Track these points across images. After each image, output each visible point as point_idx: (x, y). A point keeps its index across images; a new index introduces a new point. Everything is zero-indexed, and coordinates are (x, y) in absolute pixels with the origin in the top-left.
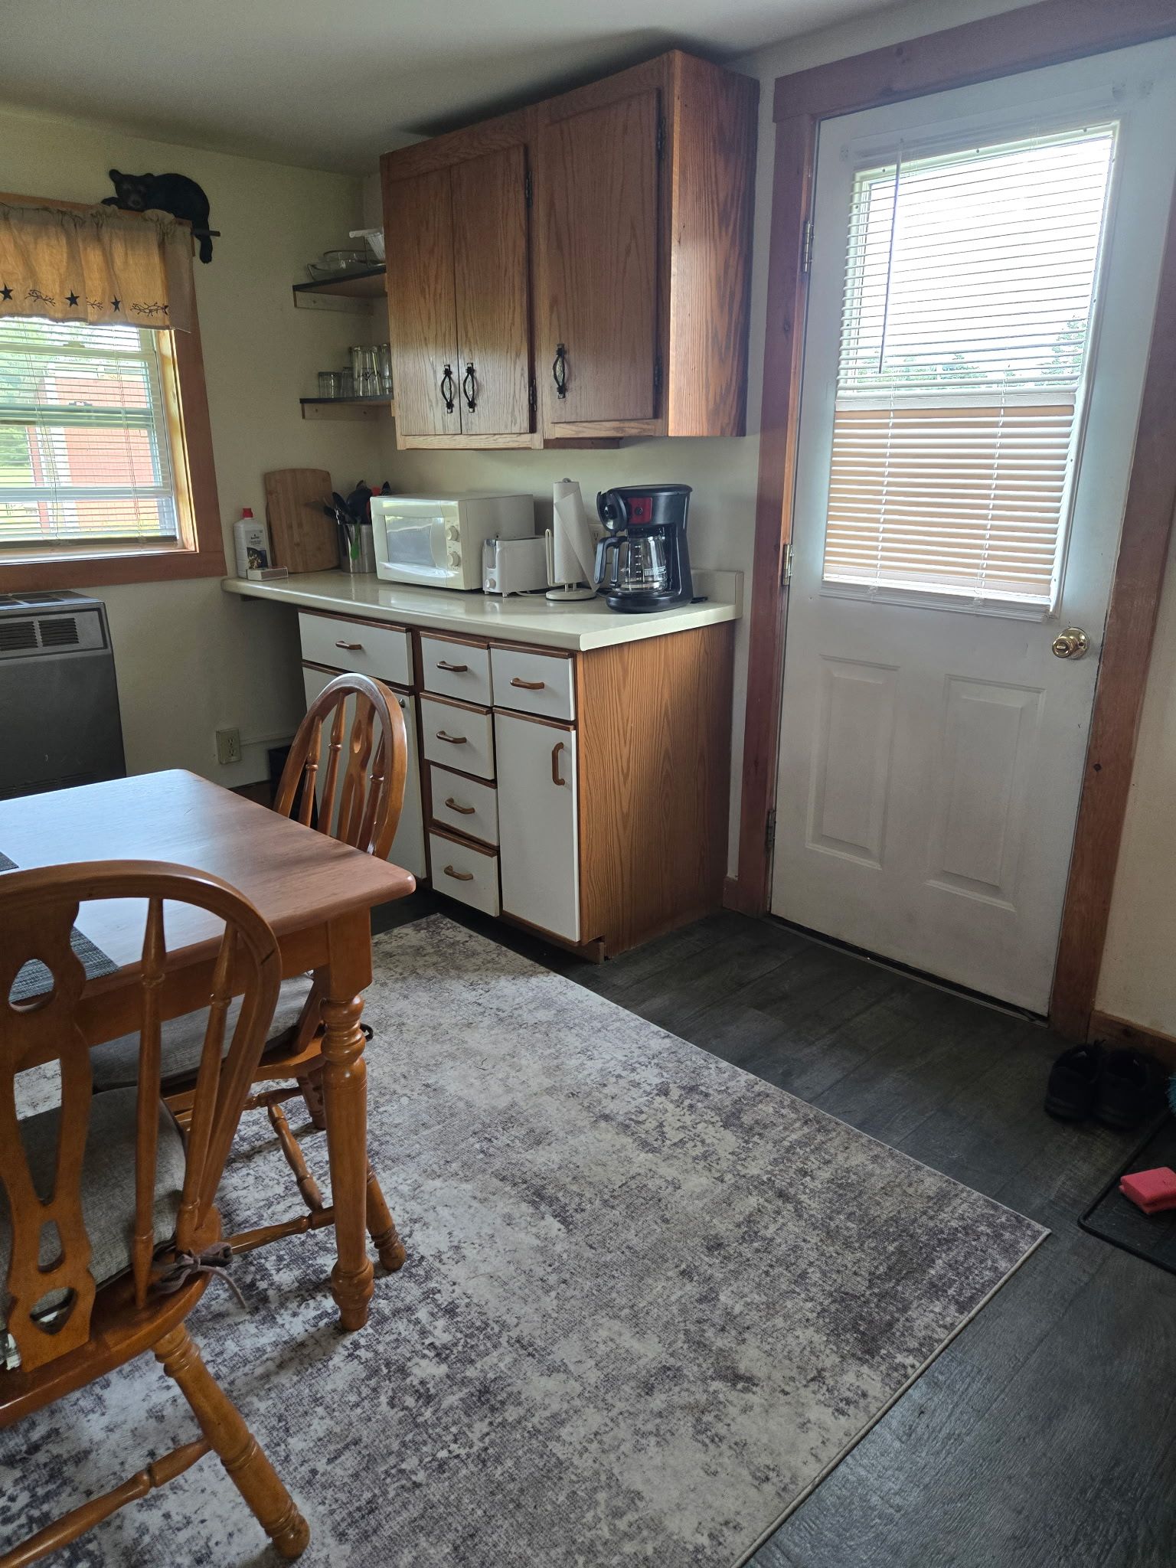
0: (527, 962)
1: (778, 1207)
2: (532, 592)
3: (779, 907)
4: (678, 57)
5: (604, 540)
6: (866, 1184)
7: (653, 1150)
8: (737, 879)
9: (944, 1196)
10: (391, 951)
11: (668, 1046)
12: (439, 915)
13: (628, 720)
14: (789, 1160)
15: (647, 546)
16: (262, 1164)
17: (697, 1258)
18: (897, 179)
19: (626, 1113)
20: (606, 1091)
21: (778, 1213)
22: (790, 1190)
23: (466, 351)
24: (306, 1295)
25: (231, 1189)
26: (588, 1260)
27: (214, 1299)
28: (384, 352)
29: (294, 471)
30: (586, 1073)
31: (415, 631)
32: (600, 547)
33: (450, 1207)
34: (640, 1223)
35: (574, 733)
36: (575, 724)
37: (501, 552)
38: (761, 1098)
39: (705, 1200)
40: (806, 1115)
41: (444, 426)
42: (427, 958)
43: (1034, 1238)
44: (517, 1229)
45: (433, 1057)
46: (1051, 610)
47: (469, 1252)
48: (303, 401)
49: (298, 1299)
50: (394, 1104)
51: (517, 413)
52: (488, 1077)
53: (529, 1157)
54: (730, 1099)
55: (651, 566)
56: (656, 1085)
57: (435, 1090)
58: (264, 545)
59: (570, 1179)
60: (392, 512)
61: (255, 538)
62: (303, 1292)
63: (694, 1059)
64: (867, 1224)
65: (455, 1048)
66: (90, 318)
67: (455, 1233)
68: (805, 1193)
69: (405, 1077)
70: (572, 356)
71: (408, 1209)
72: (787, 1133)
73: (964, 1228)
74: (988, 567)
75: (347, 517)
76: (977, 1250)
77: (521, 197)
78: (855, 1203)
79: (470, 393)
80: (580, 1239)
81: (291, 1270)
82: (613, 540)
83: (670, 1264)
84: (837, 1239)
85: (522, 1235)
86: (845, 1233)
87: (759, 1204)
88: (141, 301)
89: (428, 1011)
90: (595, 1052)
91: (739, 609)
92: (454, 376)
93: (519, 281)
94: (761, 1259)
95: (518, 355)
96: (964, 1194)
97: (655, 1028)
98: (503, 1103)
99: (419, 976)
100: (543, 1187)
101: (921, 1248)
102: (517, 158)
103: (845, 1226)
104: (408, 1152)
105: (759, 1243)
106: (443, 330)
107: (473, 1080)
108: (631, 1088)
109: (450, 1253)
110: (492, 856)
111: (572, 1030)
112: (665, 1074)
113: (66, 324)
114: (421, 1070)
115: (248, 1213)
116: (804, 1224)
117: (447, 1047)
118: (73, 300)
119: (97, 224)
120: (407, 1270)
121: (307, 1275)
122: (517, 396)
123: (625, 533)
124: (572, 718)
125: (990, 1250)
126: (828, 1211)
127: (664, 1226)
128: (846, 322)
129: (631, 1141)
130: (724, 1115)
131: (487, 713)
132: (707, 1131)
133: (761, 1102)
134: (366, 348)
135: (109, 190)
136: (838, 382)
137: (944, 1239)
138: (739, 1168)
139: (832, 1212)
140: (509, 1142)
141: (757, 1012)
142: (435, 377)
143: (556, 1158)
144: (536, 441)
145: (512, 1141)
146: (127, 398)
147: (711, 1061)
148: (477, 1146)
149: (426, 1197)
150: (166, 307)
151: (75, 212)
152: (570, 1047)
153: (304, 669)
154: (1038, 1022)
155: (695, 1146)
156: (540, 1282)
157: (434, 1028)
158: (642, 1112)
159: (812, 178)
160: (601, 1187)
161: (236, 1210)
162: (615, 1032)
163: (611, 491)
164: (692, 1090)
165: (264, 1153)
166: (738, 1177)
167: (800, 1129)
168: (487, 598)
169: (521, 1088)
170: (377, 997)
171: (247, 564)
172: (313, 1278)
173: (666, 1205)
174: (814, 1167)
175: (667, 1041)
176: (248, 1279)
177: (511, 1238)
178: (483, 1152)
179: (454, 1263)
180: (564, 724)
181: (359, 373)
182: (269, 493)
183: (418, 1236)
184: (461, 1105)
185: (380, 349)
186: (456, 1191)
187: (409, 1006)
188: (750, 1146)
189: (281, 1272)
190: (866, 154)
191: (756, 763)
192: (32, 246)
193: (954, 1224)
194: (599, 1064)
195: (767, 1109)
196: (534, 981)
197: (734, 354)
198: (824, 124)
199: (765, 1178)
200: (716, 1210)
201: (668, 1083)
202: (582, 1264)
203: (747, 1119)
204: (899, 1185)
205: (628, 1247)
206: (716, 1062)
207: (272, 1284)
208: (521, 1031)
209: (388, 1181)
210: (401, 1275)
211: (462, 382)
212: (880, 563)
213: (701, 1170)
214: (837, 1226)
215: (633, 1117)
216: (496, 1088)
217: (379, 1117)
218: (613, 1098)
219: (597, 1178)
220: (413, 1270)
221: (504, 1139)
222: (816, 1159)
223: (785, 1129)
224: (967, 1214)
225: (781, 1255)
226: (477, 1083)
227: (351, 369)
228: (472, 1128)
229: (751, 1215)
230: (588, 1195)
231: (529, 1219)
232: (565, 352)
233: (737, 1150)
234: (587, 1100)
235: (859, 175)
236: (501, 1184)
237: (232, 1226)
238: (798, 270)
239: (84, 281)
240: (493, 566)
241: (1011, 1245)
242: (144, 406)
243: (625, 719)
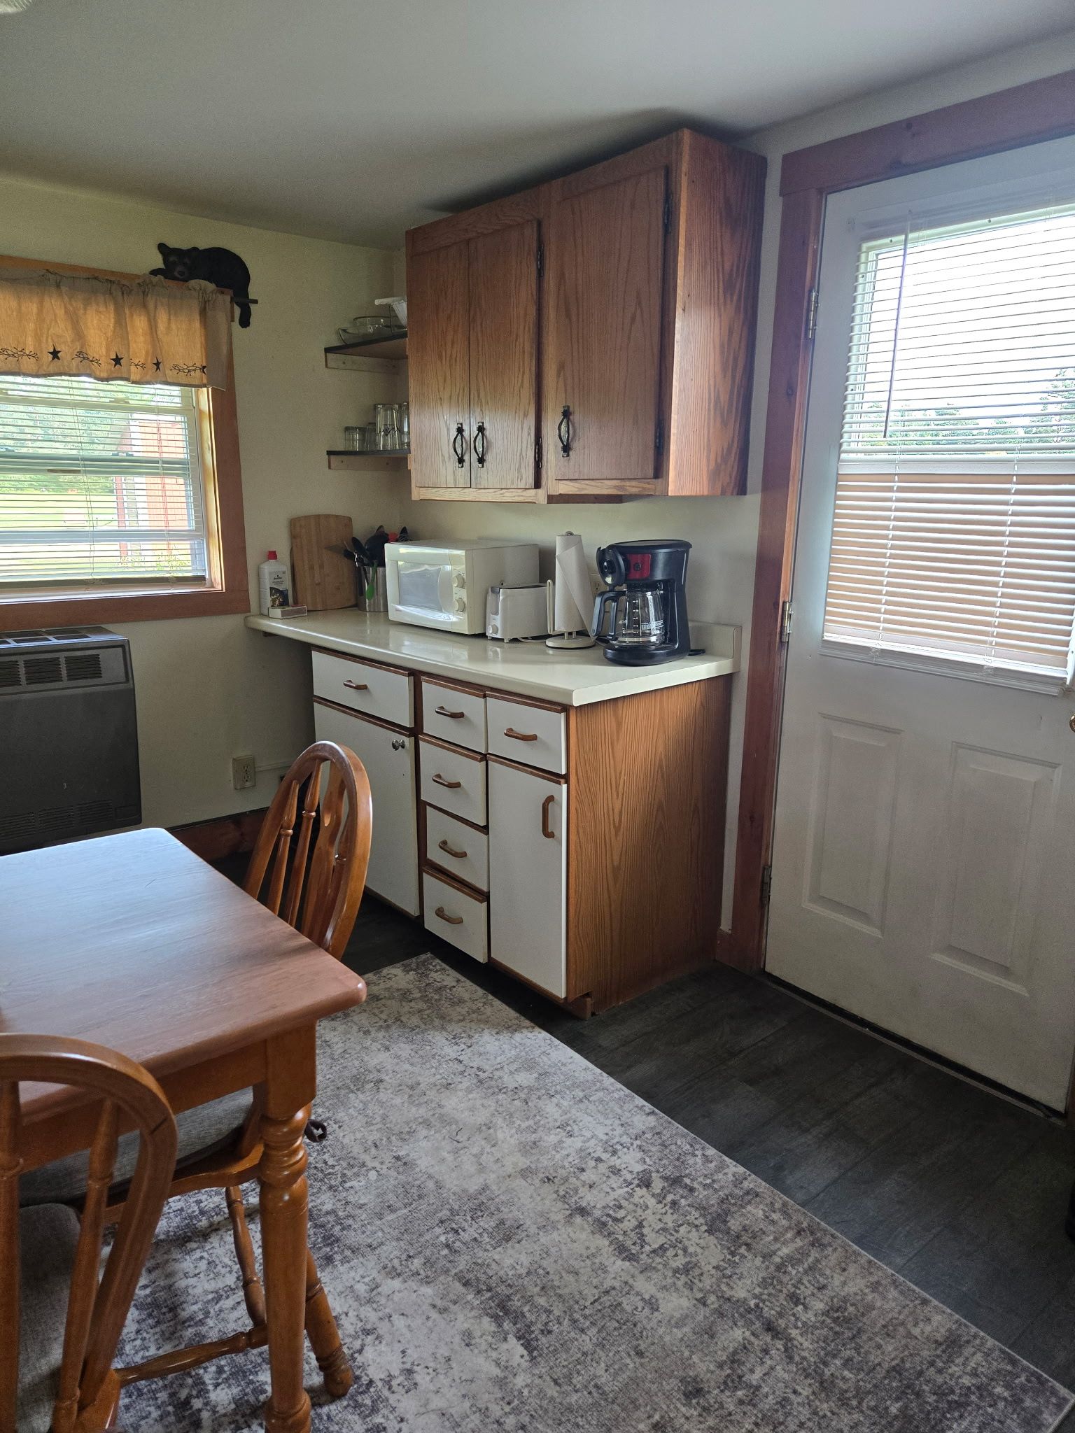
0: (512, 1013)
1: (766, 1344)
2: (534, 638)
3: (774, 966)
4: (686, 135)
5: (602, 594)
6: (865, 1320)
7: (631, 1258)
8: (730, 932)
9: (953, 1342)
10: (377, 993)
11: (653, 1124)
12: (429, 955)
13: (621, 773)
14: (780, 1282)
15: (645, 600)
16: (217, 1245)
17: (672, 1407)
18: (905, 249)
19: (604, 1207)
20: (584, 1176)
21: (766, 1351)
22: (780, 1321)
23: (478, 410)
24: (241, 1421)
25: (181, 1275)
26: (552, 1399)
27: (144, 1418)
28: (404, 410)
29: (318, 517)
30: (564, 1152)
31: (416, 676)
32: (598, 600)
33: (407, 1316)
34: (611, 1354)
35: (564, 786)
36: (566, 778)
37: (503, 599)
38: (750, 1197)
39: (686, 1329)
40: (799, 1223)
41: (455, 480)
42: (412, 1004)
43: (1059, 1407)
44: (476, 1351)
45: (408, 1123)
46: (1068, 683)
47: (421, 1377)
48: (330, 453)
49: (233, 1426)
50: (361, 1178)
51: (523, 470)
52: (462, 1152)
53: (497, 1257)
54: (716, 1196)
55: (649, 621)
56: (638, 1173)
57: (405, 1164)
58: (287, 585)
59: (538, 1289)
60: (403, 557)
61: (278, 578)
62: (238, 1418)
63: (679, 1143)
64: (867, 1374)
65: (431, 1113)
66: (133, 377)
67: (409, 1351)
68: (797, 1328)
69: (376, 1146)
70: (576, 417)
71: (362, 1316)
72: (778, 1245)
73: (978, 1388)
74: (999, 635)
75: (366, 560)
76: (993, 1419)
77: (534, 269)
78: (853, 1345)
79: (480, 450)
80: (543, 1370)
81: (230, 1386)
82: (611, 595)
83: (641, 1414)
84: (831, 1392)
85: (481, 1360)
86: (841, 1384)
87: (744, 1339)
88: (180, 363)
89: (407, 1066)
90: (575, 1127)
91: (737, 663)
92: (466, 434)
93: (530, 348)
94: (745, 1413)
95: (525, 415)
96: (978, 1341)
97: (640, 1101)
98: (473, 1186)
99: (403, 1025)
100: (509, 1297)
101: (929, 1413)
102: (530, 232)
103: (841, 1375)
104: (369, 1241)
105: (744, 1392)
106: (458, 391)
107: (445, 1154)
108: (611, 1175)
109: (401, 1379)
110: (481, 902)
111: (554, 1099)
112: (648, 1160)
113: (110, 382)
114: (393, 1138)
115: (195, 1308)
116: (795, 1369)
117: (422, 1111)
118: (117, 361)
119: (144, 293)
120: (352, 1397)
121: (246, 1394)
122: (524, 454)
123: (624, 588)
124: (564, 772)
125: (1009, 1421)
126: (822, 1353)
127: (637, 1360)
128: (851, 387)
129: (607, 1243)
130: (709, 1217)
131: (481, 760)
132: (690, 1236)
133: (749, 1202)
134: (388, 406)
135: (158, 261)
136: (841, 445)
137: (956, 1402)
138: (724, 1288)
139: (826, 1355)
140: (477, 1235)
141: (748, 1087)
142: (449, 434)
143: (525, 1260)
144: (540, 496)
145: (480, 1234)
146: (165, 449)
147: (697, 1146)
148: (443, 1238)
149: (383, 1301)
150: (204, 367)
151: (124, 282)
152: (550, 1120)
153: (315, 704)
154: (1054, 1120)
155: (676, 1255)
156: (495, 1426)
157: (412, 1088)
158: (620, 1207)
159: (817, 248)
160: (571, 1302)
161: (184, 1302)
162: (597, 1104)
163: (611, 547)
164: (675, 1181)
165: (221, 1232)
166: (722, 1300)
167: (793, 1240)
168: (489, 642)
169: (495, 1167)
170: (358, 1048)
171: (269, 603)
172: (252, 1399)
173: (641, 1332)
174: (808, 1292)
175: (651, 1118)
176: (183, 1394)
177: (469, 1364)
178: (448, 1246)
179: (403, 1391)
180: (555, 777)
181: (380, 429)
182: (293, 536)
183: (369, 1353)
184: (431, 1185)
185: (400, 407)
186: (415, 1295)
187: (390, 1060)
188: (737, 1259)
189: (219, 1388)
190: (872, 225)
191: (752, 818)
192: (82, 312)
193: (966, 1381)
194: (577, 1143)
195: (756, 1211)
196: (518, 1036)
197: (736, 416)
198: (832, 198)
199: (752, 1303)
200: (697, 1342)
201: (650, 1172)
202: (545, 1403)
203: (734, 1224)
204: (903, 1324)
205: (596, 1386)
206: (703, 1149)
207: (206, 1404)
208: (501, 1097)
209: (345, 1277)
210: (345, 1403)
211: (472, 440)
212: (882, 625)
213: (681, 1288)
214: (832, 1375)
215: (611, 1212)
216: (469, 1166)
217: (344, 1194)
218: (591, 1187)
219: (567, 1291)
220: (359, 1398)
221: (470, 1233)
222: (809, 1282)
223: (776, 1239)
224: (980, 1369)
225: (768, 1410)
226: (450, 1158)
227: (375, 424)
228: (439, 1215)
229: (735, 1352)
230: (557, 1312)
231: (490, 1338)
232: (571, 414)
233: (722, 1263)
234: (563, 1188)
235: (865, 246)
236: (463, 1290)
237: (176, 1324)
238: (803, 336)
239: (129, 343)
240: (496, 613)
241: (1033, 1416)
242: (182, 456)
243: (618, 772)
